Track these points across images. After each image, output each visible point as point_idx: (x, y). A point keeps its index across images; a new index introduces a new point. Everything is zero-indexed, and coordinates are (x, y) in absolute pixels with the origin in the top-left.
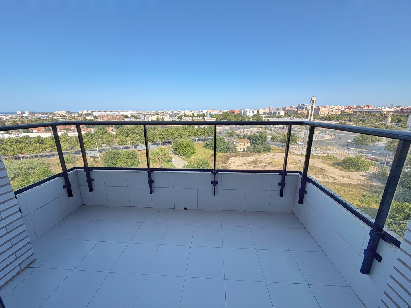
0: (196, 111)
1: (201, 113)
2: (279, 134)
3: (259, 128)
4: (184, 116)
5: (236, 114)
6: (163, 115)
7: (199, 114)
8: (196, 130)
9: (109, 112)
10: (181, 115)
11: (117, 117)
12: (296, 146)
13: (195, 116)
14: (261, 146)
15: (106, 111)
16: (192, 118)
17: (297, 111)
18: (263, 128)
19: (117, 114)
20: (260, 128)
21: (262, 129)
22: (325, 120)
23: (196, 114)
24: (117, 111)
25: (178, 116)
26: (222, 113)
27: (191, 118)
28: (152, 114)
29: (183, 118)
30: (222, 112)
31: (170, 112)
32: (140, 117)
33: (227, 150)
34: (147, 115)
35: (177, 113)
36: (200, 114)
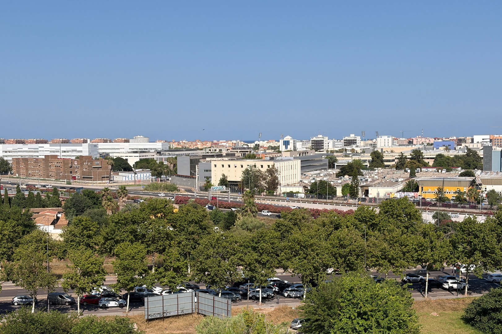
0: (432, 141)
1: (460, 151)
4: (372, 162)
6: (272, 159)
7: (446, 154)
8: (425, 235)
9: (54, 143)
10: (356, 158)
11: (82, 164)
13: (426, 165)
15: (46, 142)
16: (413, 174)
19: (86, 153)
23: (429, 154)
24: (85, 142)
25: (342, 161)
27: (407, 175)
28: (228, 155)
29: (364, 172)
31: (309, 145)
32: (175, 165)
34: (204, 157)
35: (340, 151)
36: (452, 154)
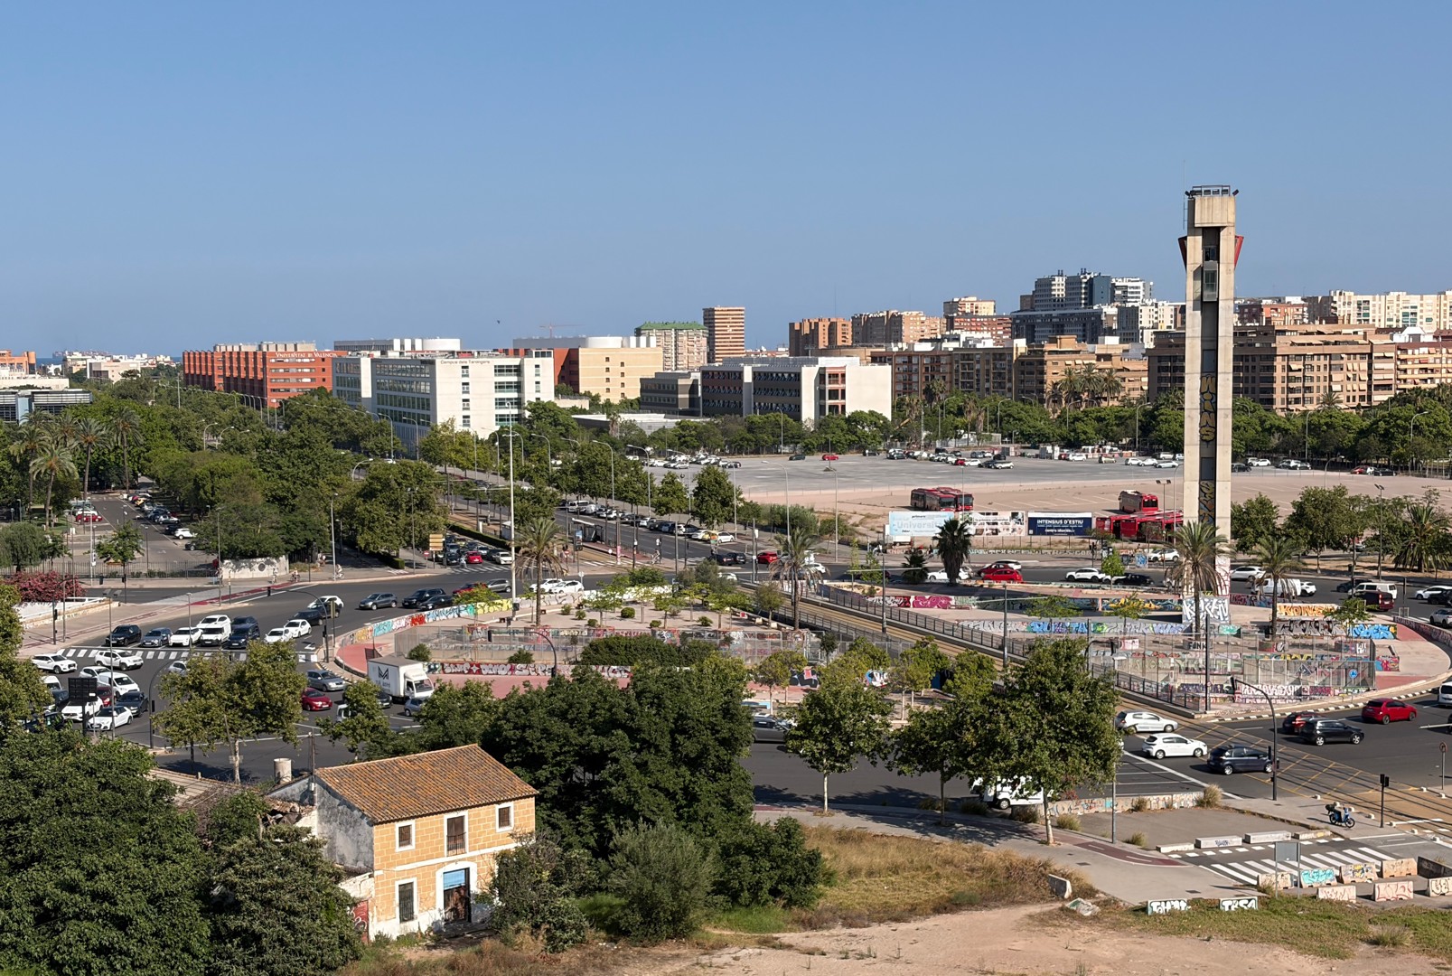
2: (877, 660)
3: (617, 583)
5: (273, 401)
12: (1102, 806)
14: (690, 843)
17: (1033, 365)
18: (665, 590)
20: (630, 594)
21: (660, 603)
22: (1352, 459)
26: (79, 397)
30: (77, 379)
33: (217, 936)
